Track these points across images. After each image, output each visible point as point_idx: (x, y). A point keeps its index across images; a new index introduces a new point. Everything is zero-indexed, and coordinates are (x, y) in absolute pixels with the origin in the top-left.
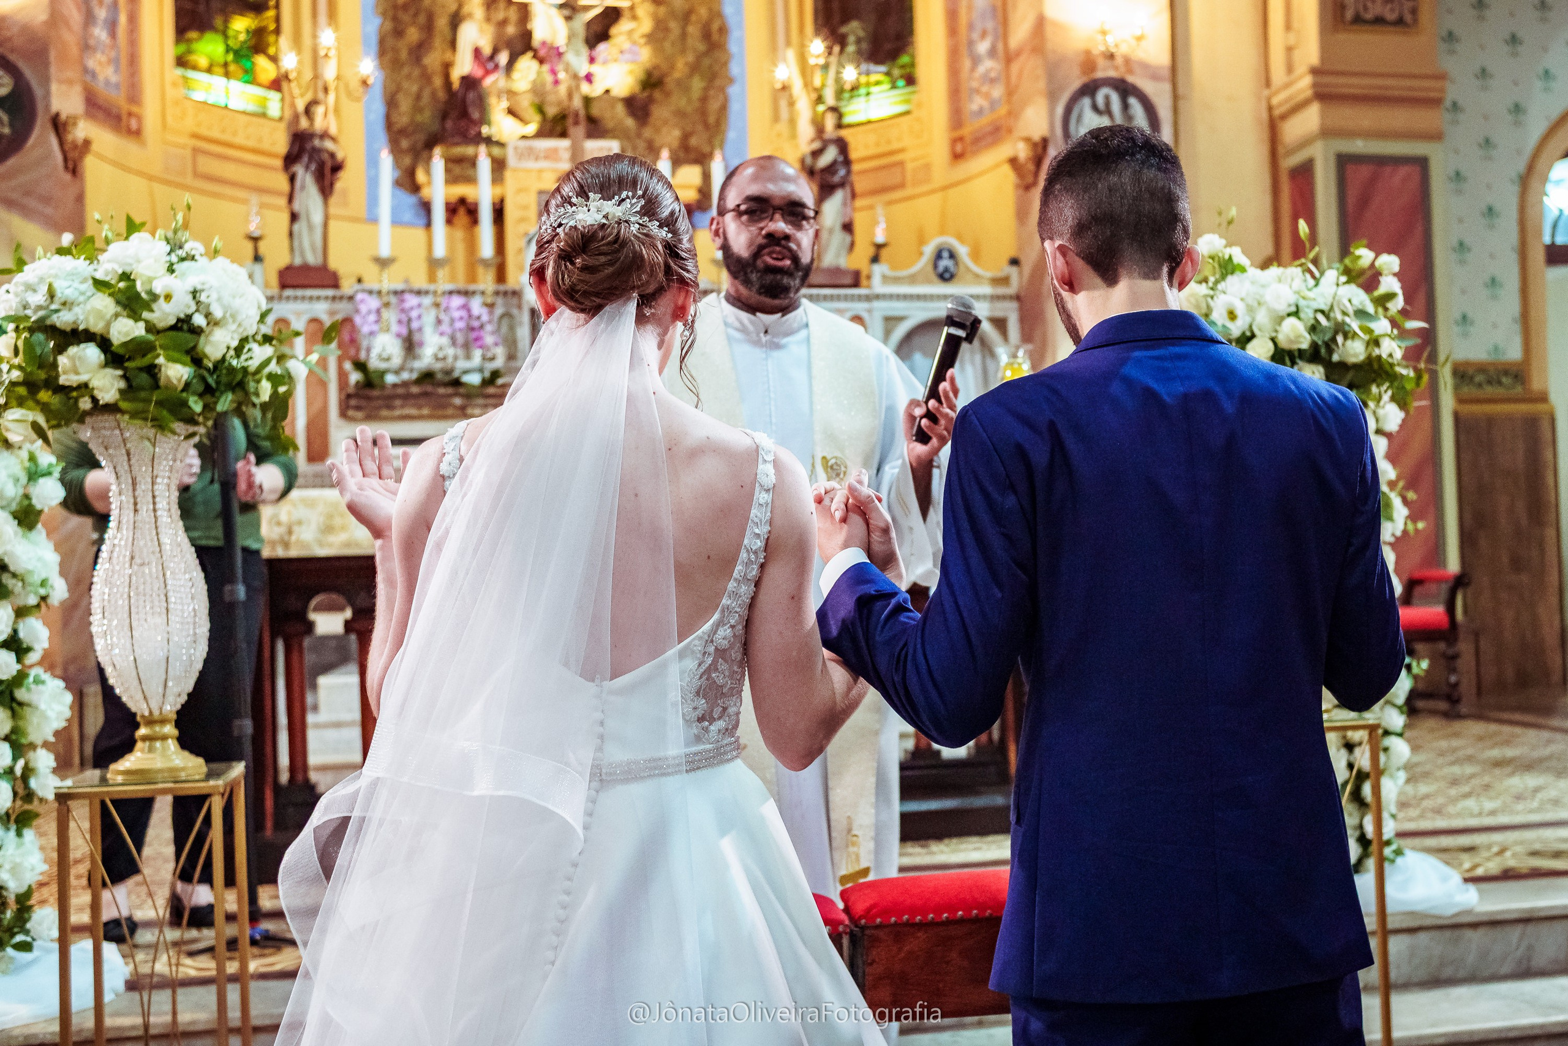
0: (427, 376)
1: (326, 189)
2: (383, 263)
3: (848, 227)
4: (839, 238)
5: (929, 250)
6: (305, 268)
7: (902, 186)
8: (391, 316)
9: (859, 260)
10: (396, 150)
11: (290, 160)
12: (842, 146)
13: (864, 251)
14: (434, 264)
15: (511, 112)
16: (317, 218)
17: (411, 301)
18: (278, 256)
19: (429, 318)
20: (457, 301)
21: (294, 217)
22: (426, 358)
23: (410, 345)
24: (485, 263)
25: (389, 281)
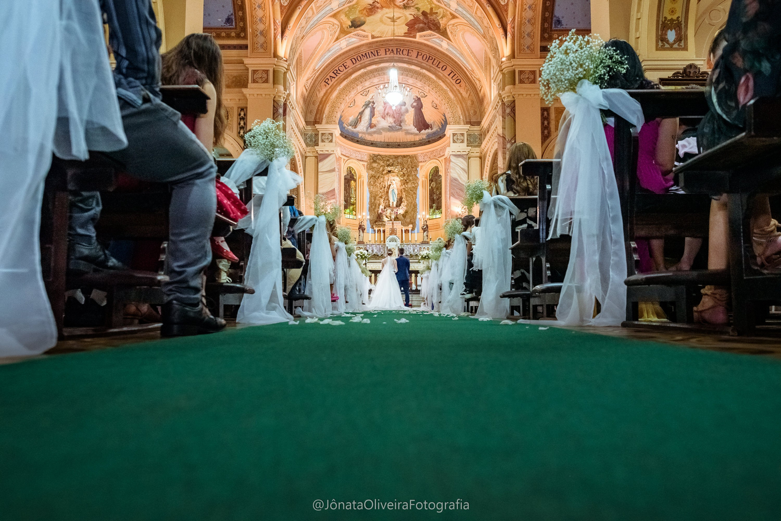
0: (375, 255)
1: (363, 232)
2: (370, 241)
3: (427, 236)
4: (426, 237)
5: (438, 239)
6: (361, 241)
7: (439, 228)
8: (371, 248)
9: (428, 240)
10: (371, 223)
11: (359, 228)
12: (427, 226)
13: (429, 239)
14: (375, 241)
15: (387, 217)
16: (362, 235)
17: (373, 246)
18: (357, 240)
19: (375, 247)
20: (378, 246)
21: (359, 235)
22: (374, 253)
23: (373, 251)
24: (382, 241)
25: (371, 243)
